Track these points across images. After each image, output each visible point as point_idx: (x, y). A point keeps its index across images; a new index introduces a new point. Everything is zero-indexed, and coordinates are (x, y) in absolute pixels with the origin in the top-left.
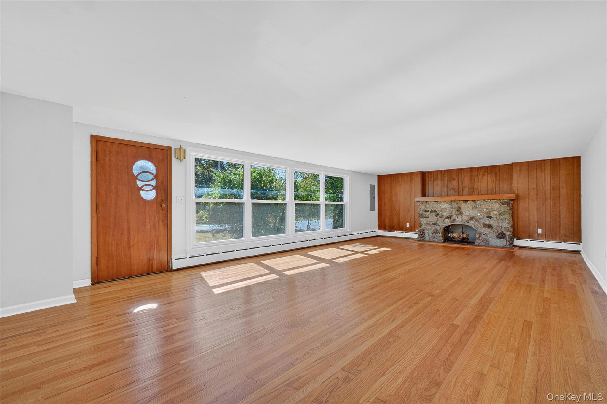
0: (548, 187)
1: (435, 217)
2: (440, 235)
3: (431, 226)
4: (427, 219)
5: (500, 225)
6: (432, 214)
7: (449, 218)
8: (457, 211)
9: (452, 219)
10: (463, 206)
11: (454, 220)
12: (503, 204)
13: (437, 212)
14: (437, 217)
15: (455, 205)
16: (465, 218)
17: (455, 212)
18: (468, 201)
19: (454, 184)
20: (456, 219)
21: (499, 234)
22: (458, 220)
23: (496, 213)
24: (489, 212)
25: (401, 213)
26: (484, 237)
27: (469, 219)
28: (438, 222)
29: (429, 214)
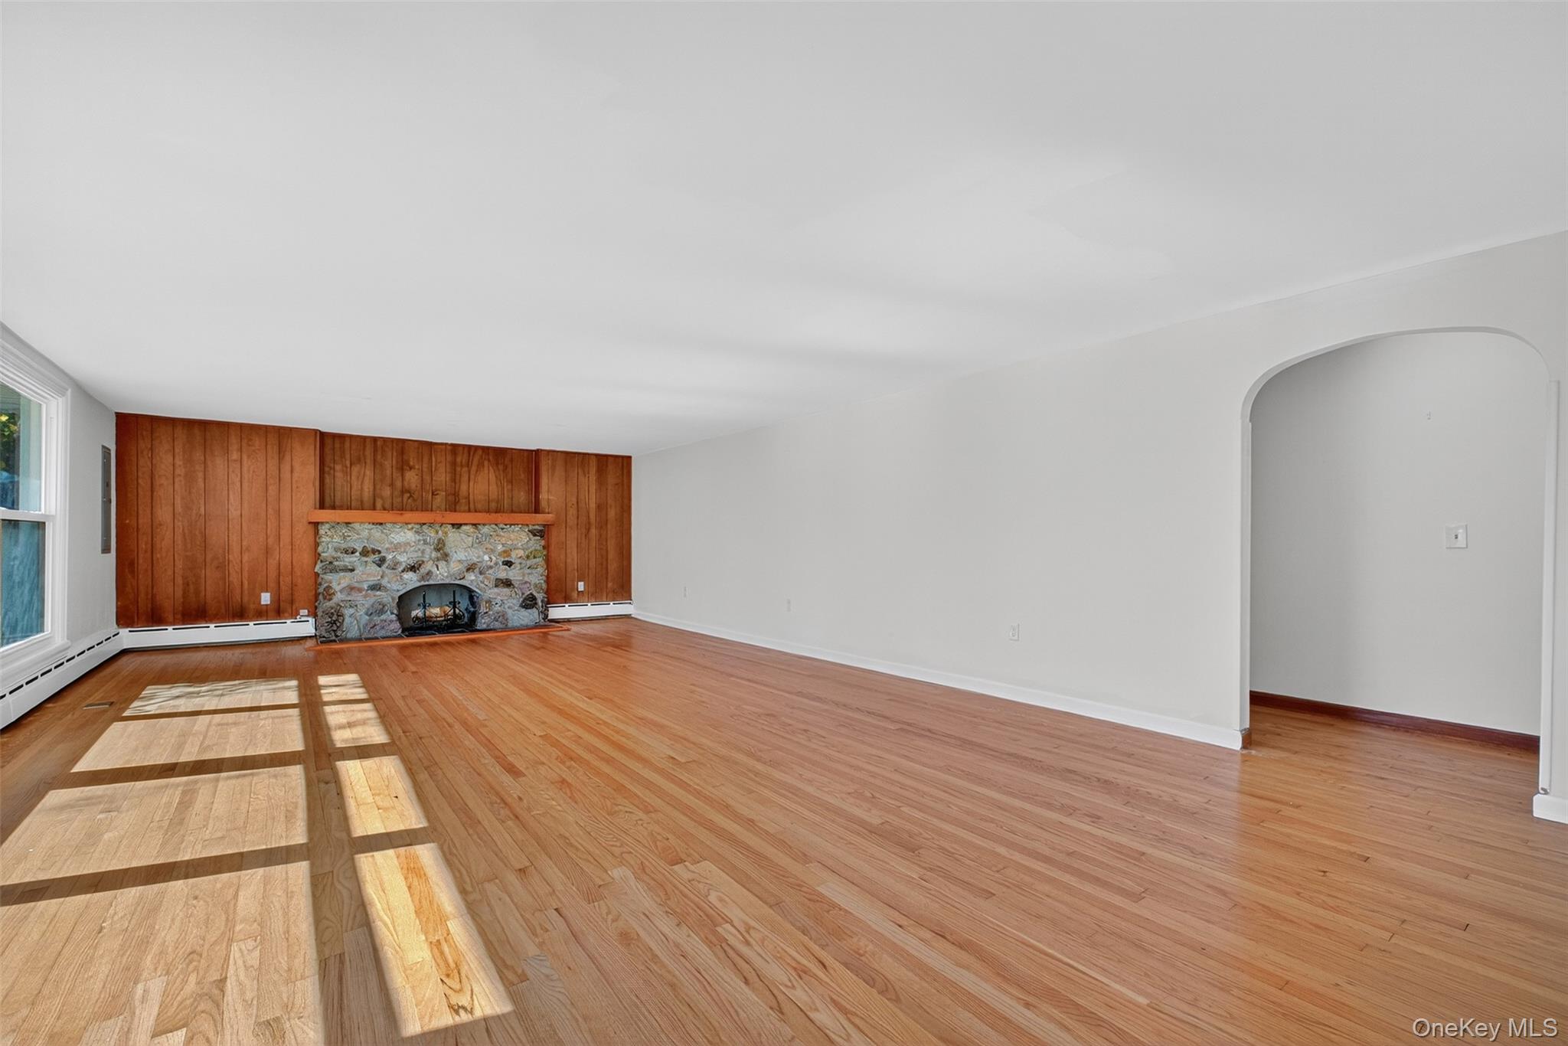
0: (593, 505)
1: (375, 568)
2: (394, 617)
3: (364, 593)
4: (349, 574)
5: (526, 579)
6: (365, 559)
7: (413, 568)
8: (438, 550)
9: (423, 570)
10: (453, 537)
11: (429, 573)
12: (535, 535)
13: (379, 552)
14: (380, 567)
15: (431, 535)
16: (455, 567)
17: (430, 553)
18: (461, 525)
19: (412, 478)
20: (433, 570)
21: (525, 599)
22: (438, 572)
23: (521, 553)
24: (506, 552)
25: (234, 557)
26: (497, 608)
27: (465, 570)
28: (384, 582)
29: (355, 559)
